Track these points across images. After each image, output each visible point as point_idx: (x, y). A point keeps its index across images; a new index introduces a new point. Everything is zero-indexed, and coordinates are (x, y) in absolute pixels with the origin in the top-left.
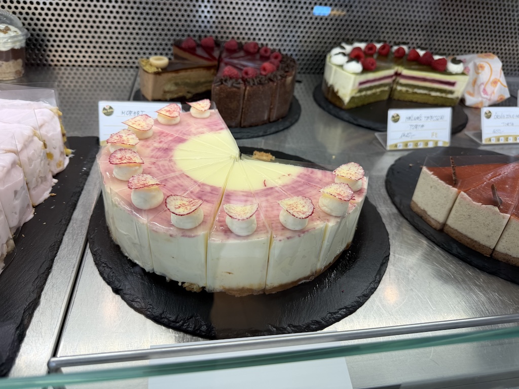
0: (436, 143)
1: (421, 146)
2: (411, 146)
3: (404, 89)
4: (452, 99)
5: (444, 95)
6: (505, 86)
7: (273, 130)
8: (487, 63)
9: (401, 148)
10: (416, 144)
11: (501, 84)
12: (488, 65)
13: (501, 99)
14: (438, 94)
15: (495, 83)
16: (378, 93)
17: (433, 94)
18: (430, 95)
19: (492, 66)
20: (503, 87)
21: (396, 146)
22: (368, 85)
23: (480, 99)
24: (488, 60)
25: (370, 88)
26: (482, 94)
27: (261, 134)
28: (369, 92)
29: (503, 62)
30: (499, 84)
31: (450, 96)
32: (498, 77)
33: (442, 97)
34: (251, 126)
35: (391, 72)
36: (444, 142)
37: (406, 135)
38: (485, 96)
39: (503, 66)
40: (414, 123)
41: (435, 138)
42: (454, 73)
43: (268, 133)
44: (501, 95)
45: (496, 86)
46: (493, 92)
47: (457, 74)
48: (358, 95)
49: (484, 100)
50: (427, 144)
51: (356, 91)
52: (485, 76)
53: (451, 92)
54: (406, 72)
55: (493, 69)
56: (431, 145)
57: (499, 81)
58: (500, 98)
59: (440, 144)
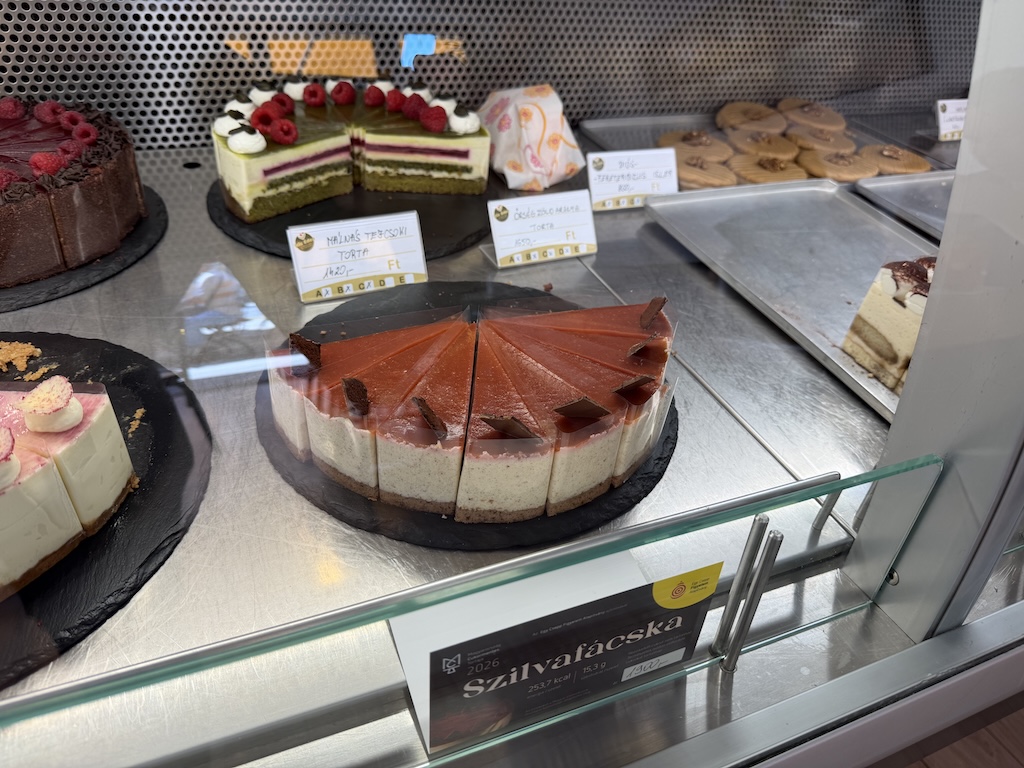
0: (401, 278)
1: (372, 287)
2: (350, 291)
3: (379, 170)
4: (471, 181)
5: (455, 175)
6: (573, 147)
7: (74, 285)
8: (535, 105)
9: (330, 296)
10: (361, 286)
11: (566, 143)
12: (538, 110)
13: (572, 170)
14: (444, 174)
15: (554, 141)
16: (325, 183)
17: (436, 174)
18: (430, 176)
19: (545, 111)
20: (570, 149)
21: (319, 293)
22: (290, 172)
23: (531, 176)
24: (536, 99)
25: (299, 177)
26: (532, 165)
27: (42, 298)
28: (298, 185)
29: (564, 100)
30: (561, 143)
31: (466, 176)
32: (559, 130)
33: (454, 179)
34: (20, 284)
35: (343, 140)
36: (416, 275)
37: (335, 271)
38: (538, 169)
39: (566, 107)
40: (348, 247)
41: (395, 270)
42: (461, 132)
43: (61, 294)
44: (571, 164)
45: (557, 147)
46: (554, 161)
47: (466, 135)
48: (271, 193)
49: (539, 176)
50: (382, 282)
51: (264, 187)
52: (533, 131)
53: (468, 170)
54: (371, 138)
55: (548, 118)
56: (390, 283)
57: (561, 137)
58: (569, 168)
59: (409, 280)
